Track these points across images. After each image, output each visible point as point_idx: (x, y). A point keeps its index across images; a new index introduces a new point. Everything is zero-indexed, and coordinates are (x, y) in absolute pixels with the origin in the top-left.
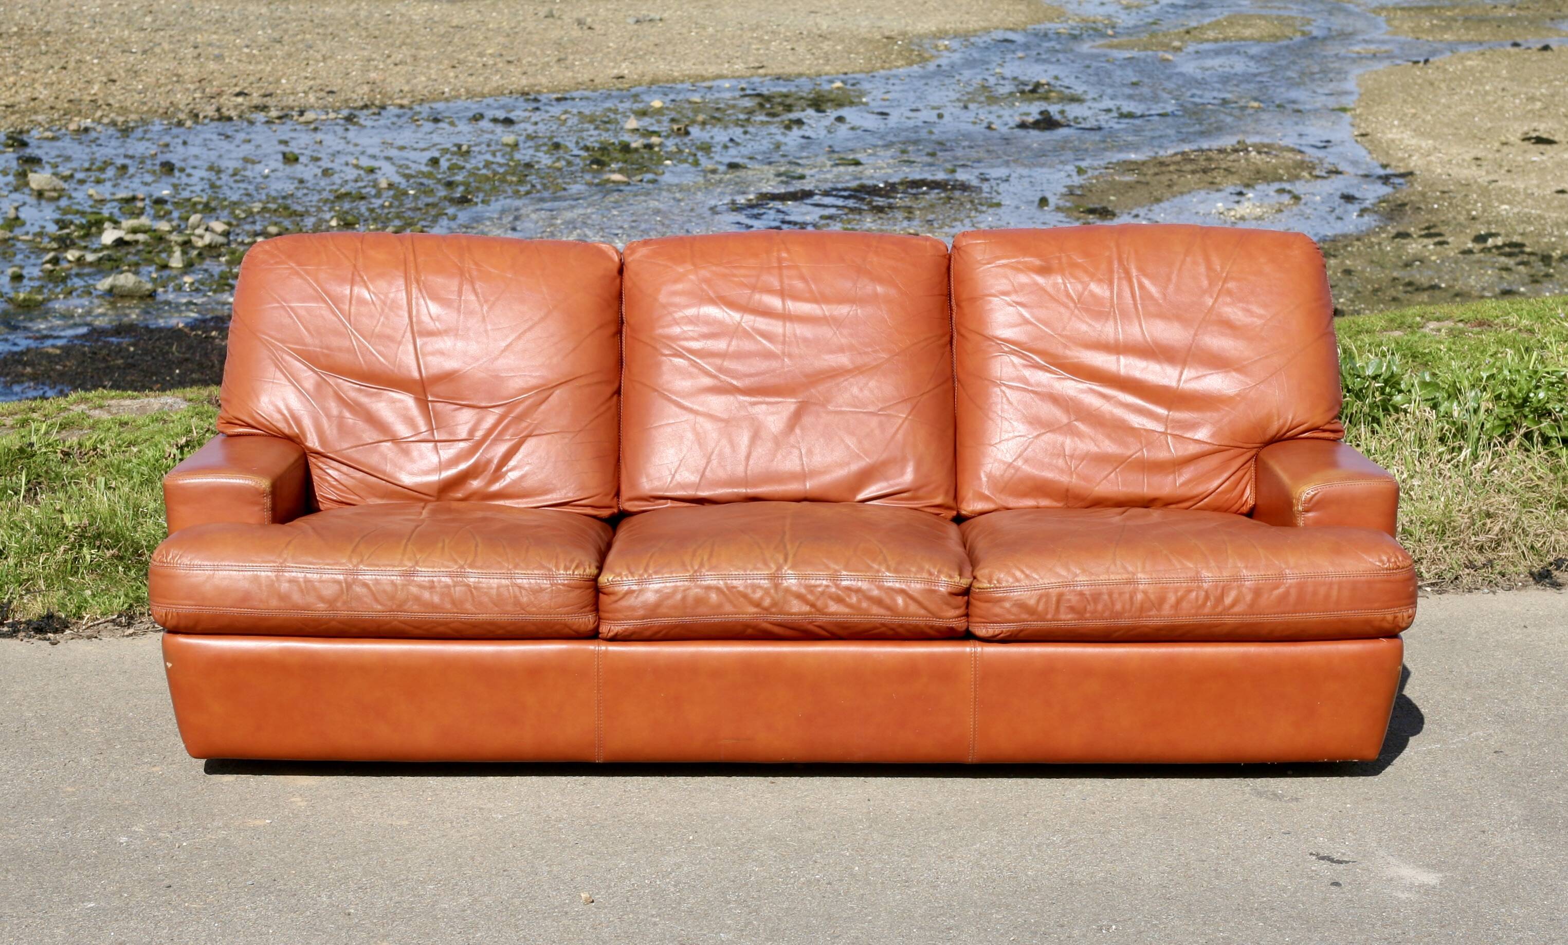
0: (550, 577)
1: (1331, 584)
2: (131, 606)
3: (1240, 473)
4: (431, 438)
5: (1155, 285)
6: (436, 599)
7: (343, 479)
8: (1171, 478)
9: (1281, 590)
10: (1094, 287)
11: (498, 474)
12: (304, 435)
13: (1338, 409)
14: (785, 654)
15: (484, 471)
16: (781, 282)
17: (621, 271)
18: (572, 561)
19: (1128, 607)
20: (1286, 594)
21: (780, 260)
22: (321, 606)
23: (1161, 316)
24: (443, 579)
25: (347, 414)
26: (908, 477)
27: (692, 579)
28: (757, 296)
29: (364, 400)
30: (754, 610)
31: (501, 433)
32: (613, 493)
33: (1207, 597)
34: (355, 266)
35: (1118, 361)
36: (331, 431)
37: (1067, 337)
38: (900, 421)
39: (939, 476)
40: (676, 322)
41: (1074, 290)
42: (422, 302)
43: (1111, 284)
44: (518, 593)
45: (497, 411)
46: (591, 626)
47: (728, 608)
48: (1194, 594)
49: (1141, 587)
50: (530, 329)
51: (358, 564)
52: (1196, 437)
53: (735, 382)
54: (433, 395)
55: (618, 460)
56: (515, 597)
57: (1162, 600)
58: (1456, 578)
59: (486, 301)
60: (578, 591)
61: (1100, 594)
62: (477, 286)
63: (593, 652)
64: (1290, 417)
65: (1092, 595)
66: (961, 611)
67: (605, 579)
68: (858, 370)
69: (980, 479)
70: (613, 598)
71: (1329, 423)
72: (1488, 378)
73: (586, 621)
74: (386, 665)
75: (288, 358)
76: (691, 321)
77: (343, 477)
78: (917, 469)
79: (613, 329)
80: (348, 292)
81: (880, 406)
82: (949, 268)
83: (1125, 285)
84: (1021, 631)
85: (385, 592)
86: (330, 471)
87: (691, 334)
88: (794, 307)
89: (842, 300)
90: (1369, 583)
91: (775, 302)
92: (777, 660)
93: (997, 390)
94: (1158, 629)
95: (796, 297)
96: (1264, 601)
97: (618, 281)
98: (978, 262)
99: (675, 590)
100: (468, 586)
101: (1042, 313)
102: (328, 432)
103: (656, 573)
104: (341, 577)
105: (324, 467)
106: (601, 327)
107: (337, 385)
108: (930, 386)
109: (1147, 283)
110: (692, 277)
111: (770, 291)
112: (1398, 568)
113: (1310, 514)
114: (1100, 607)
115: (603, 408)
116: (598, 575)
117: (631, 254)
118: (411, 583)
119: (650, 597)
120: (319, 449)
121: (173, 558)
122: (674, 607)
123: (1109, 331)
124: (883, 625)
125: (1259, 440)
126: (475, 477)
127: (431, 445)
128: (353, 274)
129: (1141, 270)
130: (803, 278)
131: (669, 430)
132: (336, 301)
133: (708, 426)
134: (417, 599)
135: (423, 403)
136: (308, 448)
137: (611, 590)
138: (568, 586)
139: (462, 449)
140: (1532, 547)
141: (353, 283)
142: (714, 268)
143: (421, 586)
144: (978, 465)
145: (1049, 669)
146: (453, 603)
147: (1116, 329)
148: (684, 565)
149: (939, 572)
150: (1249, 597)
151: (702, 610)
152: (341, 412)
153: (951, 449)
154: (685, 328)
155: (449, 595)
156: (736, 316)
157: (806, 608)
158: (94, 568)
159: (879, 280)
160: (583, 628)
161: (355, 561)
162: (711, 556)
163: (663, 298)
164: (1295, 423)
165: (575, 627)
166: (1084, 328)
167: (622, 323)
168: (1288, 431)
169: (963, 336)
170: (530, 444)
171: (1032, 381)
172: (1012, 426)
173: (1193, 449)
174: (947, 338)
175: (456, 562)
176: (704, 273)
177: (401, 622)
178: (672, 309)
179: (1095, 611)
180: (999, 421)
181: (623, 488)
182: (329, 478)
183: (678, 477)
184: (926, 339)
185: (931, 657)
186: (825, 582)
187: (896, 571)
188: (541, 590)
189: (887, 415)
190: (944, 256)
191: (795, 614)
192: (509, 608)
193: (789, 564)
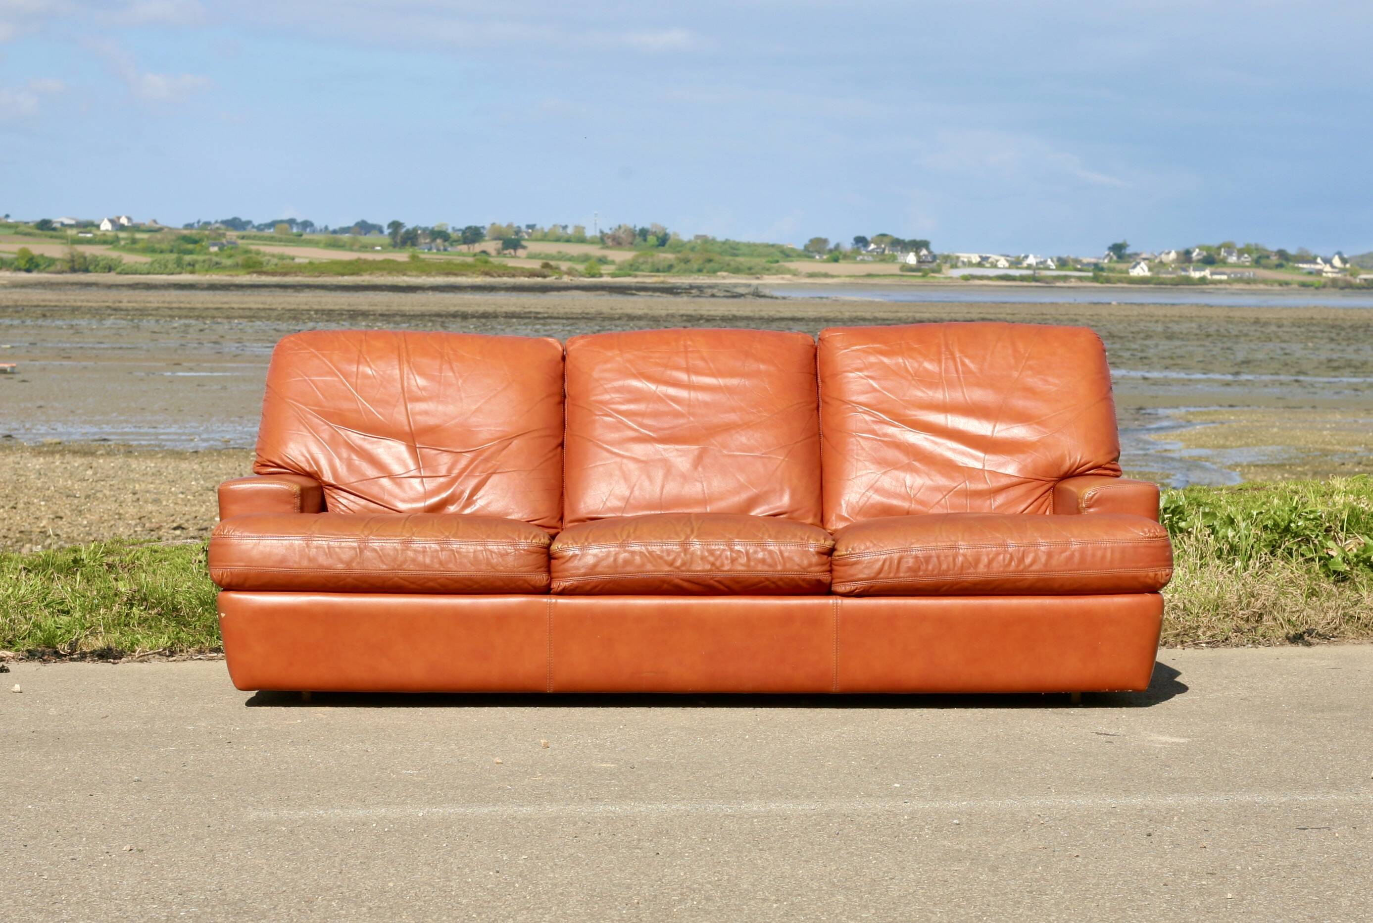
0: (514, 544)
1: (1105, 549)
2: (173, 644)
3: (1041, 500)
4: (419, 475)
5: (973, 362)
6: (428, 561)
7: (351, 505)
8: (988, 502)
9: (1068, 553)
10: (928, 365)
11: (470, 501)
12: (321, 472)
13: (1116, 454)
14: (691, 606)
15: (459, 499)
16: (687, 362)
17: (564, 358)
18: (530, 533)
19: (951, 566)
20: (1072, 556)
21: (686, 347)
22: (340, 566)
23: (979, 385)
24: (433, 546)
25: (354, 457)
26: (784, 501)
27: (622, 545)
28: (669, 372)
29: (367, 446)
30: (667, 568)
31: (472, 471)
32: (558, 517)
33: (1011, 559)
34: (360, 351)
35: (946, 418)
36: (342, 470)
37: (907, 401)
38: (779, 462)
39: (810, 503)
40: (606, 391)
41: (912, 367)
42: (411, 376)
43: (940, 362)
44: (490, 557)
45: (468, 455)
46: (545, 583)
47: (649, 567)
48: (1001, 557)
49: (961, 551)
50: (495, 396)
51: (369, 535)
52: (1007, 472)
53: (651, 434)
54: (419, 443)
55: (562, 494)
56: (487, 559)
57: (977, 561)
58: (1226, 639)
59: (461, 377)
60: (534, 556)
61: (930, 557)
62: (454, 366)
63: (546, 603)
64: (1079, 458)
65: (924, 558)
66: (826, 567)
67: (556, 547)
68: (746, 426)
69: (840, 505)
70: (561, 561)
71: (1109, 463)
72: (1257, 514)
73: (541, 578)
74: (389, 614)
75: (309, 416)
76: (618, 390)
77: (352, 504)
78: (792, 497)
79: (557, 399)
80: (355, 369)
81: (764, 451)
82: (815, 356)
83: (951, 364)
84: (872, 587)
85: (389, 555)
86: (341, 500)
87: (618, 399)
88: (695, 379)
89: (732, 374)
90: (1135, 548)
91: (683, 376)
92: (687, 609)
93: (853, 439)
94: (975, 584)
95: (698, 373)
96: (1054, 562)
97: (561, 365)
98: (838, 348)
99: (608, 555)
100: (452, 550)
101: (889, 384)
102: (340, 470)
103: (594, 541)
104: (355, 544)
105: (336, 497)
106: (549, 396)
107: (347, 436)
108: (802, 437)
109: (967, 361)
110: (619, 359)
111: (678, 368)
112: (1157, 537)
113: (1092, 510)
114: (930, 567)
115: (551, 455)
116: (550, 545)
117: (572, 345)
118: (408, 549)
119: (590, 560)
120: (333, 482)
121: (228, 532)
122: (609, 567)
123: (938, 395)
124: (767, 579)
125: (1055, 475)
126: (452, 504)
127: (418, 480)
128: (359, 357)
129: (962, 352)
130: (703, 359)
131: (601, 469)
132: (346, 376)
133: (632, 466)
134: (414, 560)
135: (413, 450)
136: (324, 482)
137: (560, 554)
138: (528, 551)
139: (442, 483)
140: (1289, 620)
141: (359, 363)
142: (636, 353)
143: (415, 551)
144: (839, 495)
145: (892, 616)
146: (441, 563)
147: (944, 395)
148: (615, 536)
149: (808, 538)
150: (1043, 559)
151: (629, 569)
152: (349, 456)
153: (818, 484)
154: (613, 395)
155: (438, 557)
156: (653, 387)
157: (708, 567)
158: (142, 622)
159: (763, 361)
160: (538, 584)
161: (366, 533)
162: (635, 530)
163: (596, 374)
164: (1082, 461)
165: (532, 583)
166: (919, 394)
167: (565, 397)
168: (1077, 468)
169: (826, 403)
170: (494, 479)
171: (880, 432)
172: (865, 466)
173: (1004, 481)
174: (815, 405)
175: (442, 533)
176: (628, 356)
177: (401, 578)
178: (602, 382)
179: (926, 570)
180: (854, 462)
181: (566, 513)
182: (340, 505)
183: (609, 504)
184: (798, 404)
185: (803, 608)
186: (722, 547)
187: (776, 538)
188: (507, 554)
189: (769, 458)
190: (812, 346)
191: (700, 571)
192: (483, 567)
193: (695, 533)
